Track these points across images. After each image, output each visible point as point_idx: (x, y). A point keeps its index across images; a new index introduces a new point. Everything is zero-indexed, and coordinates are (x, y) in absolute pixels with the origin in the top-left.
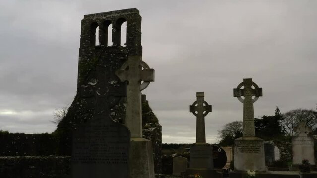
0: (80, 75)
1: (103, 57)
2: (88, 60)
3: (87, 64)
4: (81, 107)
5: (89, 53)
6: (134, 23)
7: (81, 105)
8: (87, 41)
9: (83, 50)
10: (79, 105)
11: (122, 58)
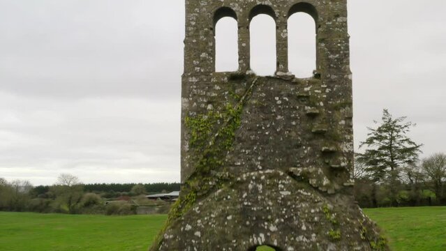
0: (187, 148)
1: (254, 102)
2: (210, 107)
3: (205, 118)
4: (198, 238)
5: (211, 88)
6: (339, 19)
7: (198, 234)
8: (203, 55)
9: (194, 80)
10: (192, 232)
11: (308, 109)
